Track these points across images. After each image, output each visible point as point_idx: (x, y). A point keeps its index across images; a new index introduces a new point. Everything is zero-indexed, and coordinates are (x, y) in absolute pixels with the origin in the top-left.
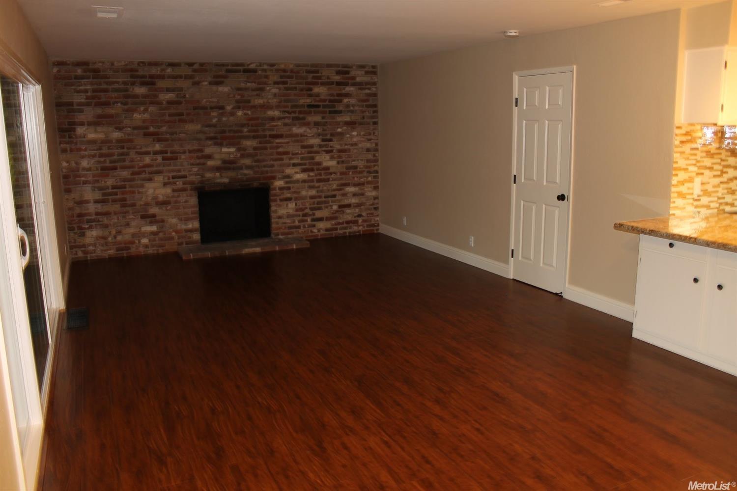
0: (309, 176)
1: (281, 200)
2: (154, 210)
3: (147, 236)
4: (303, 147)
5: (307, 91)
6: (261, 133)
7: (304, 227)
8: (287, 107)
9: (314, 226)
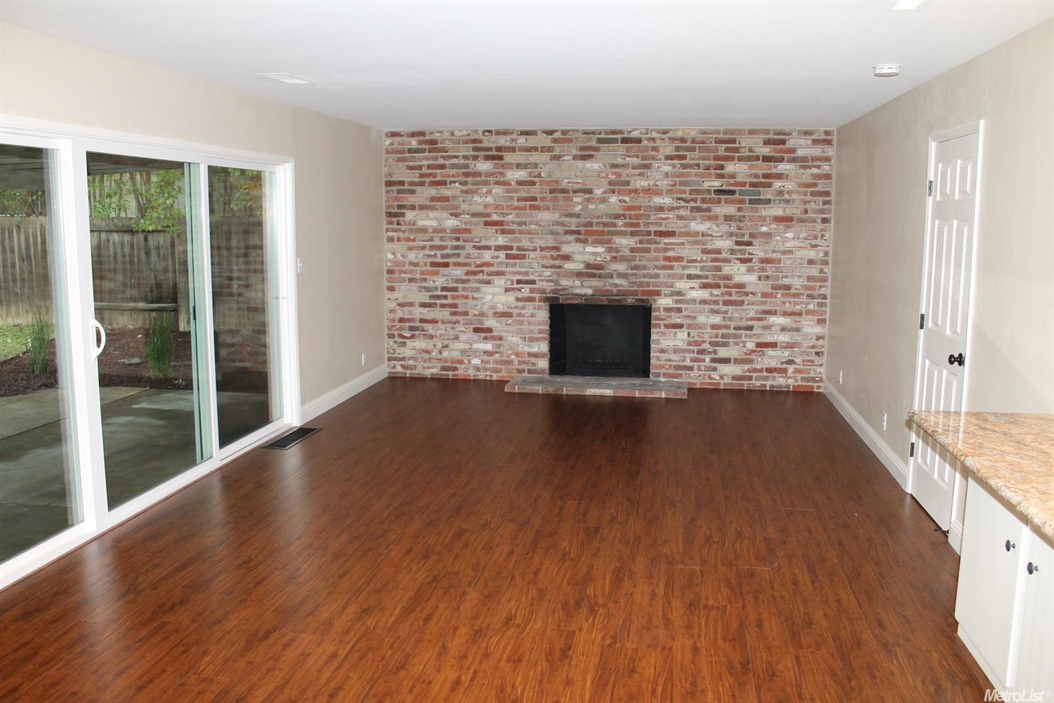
0: (712, 295)
1: (666, 326)
2: (490, 323)
3: (480, 356)
4: (705, 251)
5: (716, 169)
6: (642, 228)
7: (699, 369)
8: (683, 192)
9: (715, 369)
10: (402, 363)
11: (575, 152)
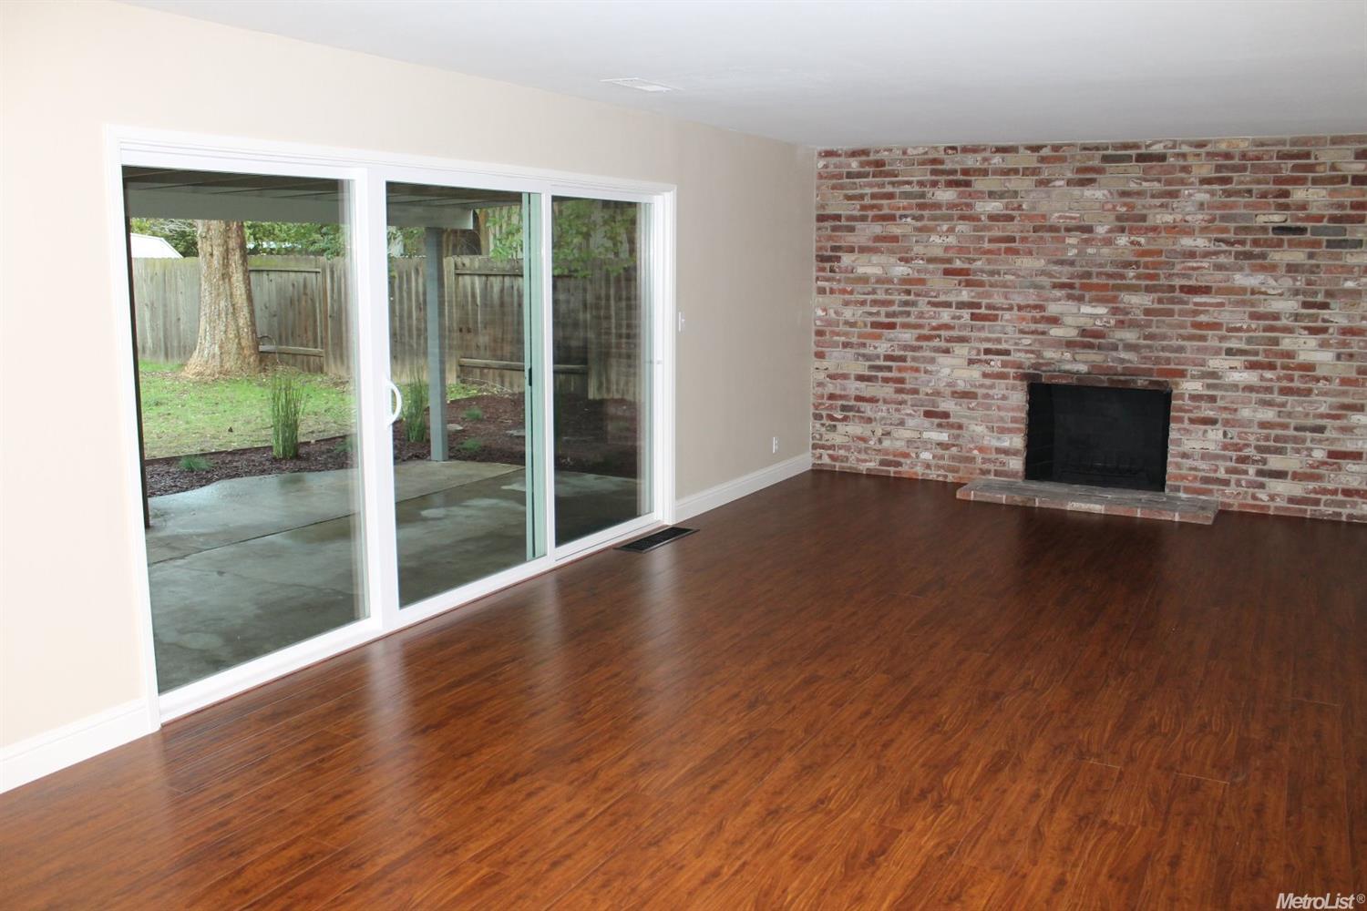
0: (1262, 378)
1: (1192, 421)
2: (947, 405)
3: (931, 449)
4: (1255, 316)
5: (1276, 197)
6: (1163, 281)
7: (1238, 484)
8: (1226, 230)
9: (1262, 486)
10: (831, 452)
11: (1069, 175)
